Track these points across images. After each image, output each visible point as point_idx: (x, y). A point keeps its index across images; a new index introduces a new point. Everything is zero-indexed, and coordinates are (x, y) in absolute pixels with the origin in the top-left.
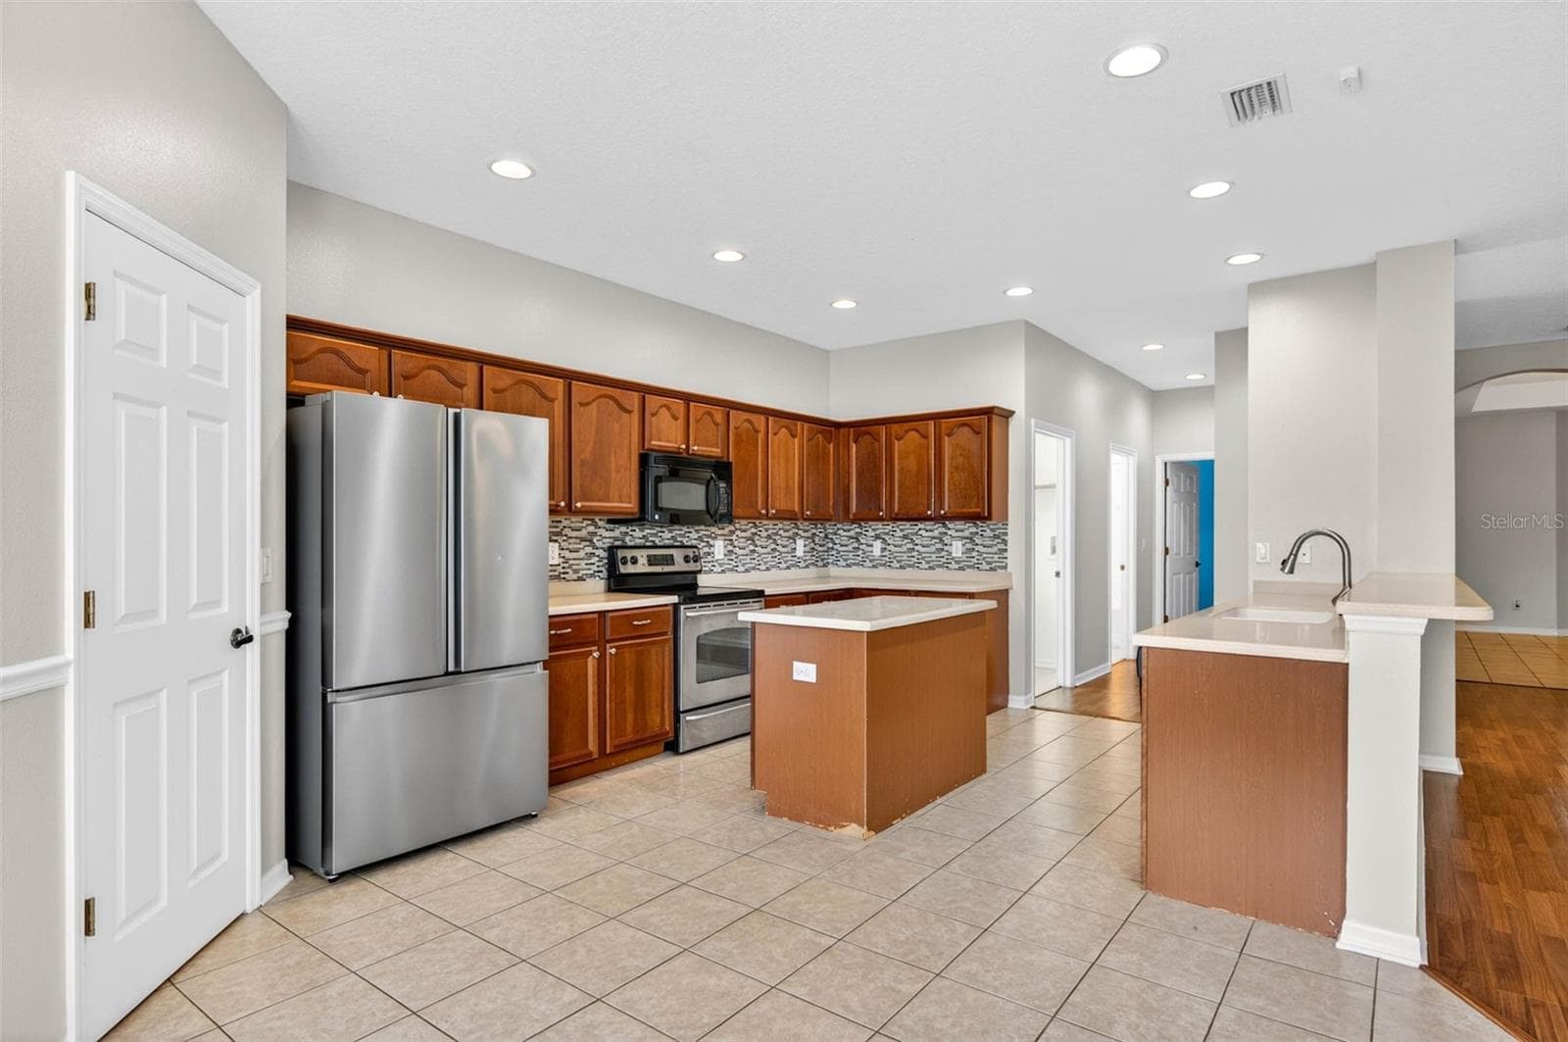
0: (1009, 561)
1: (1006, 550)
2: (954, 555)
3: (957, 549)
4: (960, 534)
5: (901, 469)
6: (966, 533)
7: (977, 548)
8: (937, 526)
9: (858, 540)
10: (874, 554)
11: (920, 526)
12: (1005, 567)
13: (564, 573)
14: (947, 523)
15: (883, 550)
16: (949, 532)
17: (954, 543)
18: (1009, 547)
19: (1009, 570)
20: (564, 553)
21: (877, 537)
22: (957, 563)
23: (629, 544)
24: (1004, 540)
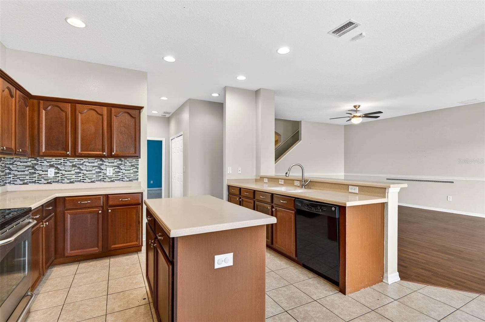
0: (139, 177)
1: (137, 172)
2: (108, 174)
3: (110, 172)
4: (112, 164)
5: (83, 131)
6: (115, 164)
7: (121, 171)
8: (96, 160)
9: (33, 168)
10: (49, 176)
11: (84, 160)
12: (137, 179)
14: (103, 159)
15: (56, 173)
16: (105, 164)
17: (108, 169)
18: (139, 170)
19: (139, 180)
21: (52, 166)
22: (109, 178)
24: (136, 167)
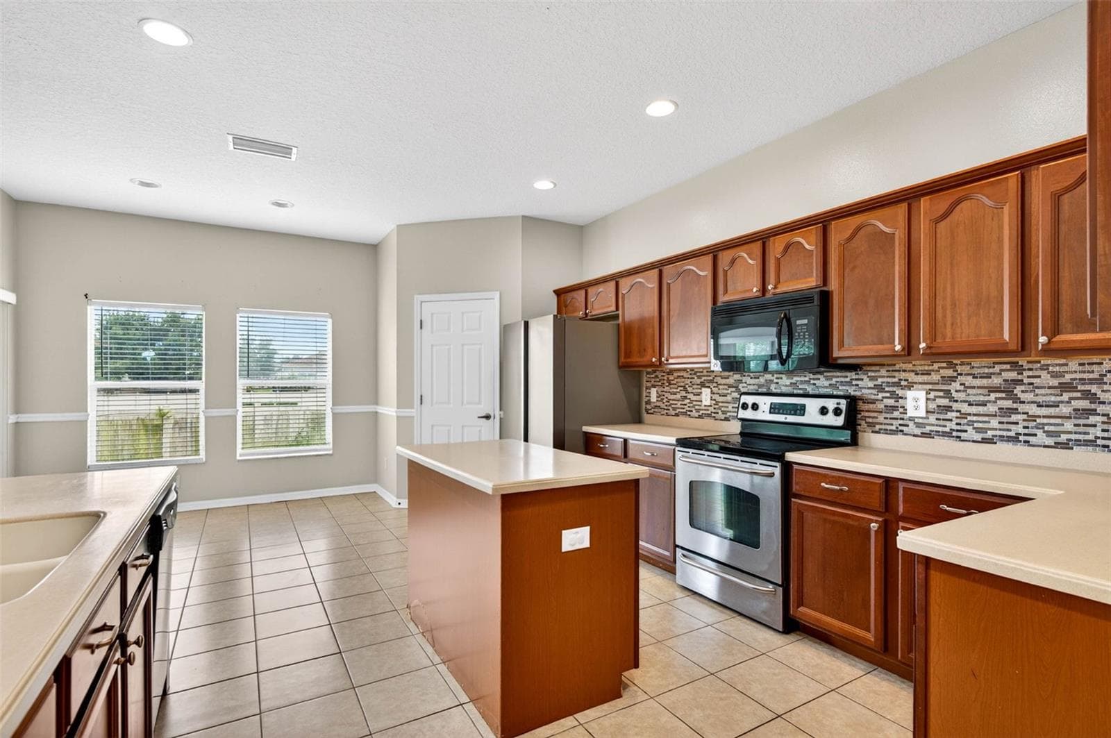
13: (714, 413)
20: (714, 397)
23: (774, 391)
